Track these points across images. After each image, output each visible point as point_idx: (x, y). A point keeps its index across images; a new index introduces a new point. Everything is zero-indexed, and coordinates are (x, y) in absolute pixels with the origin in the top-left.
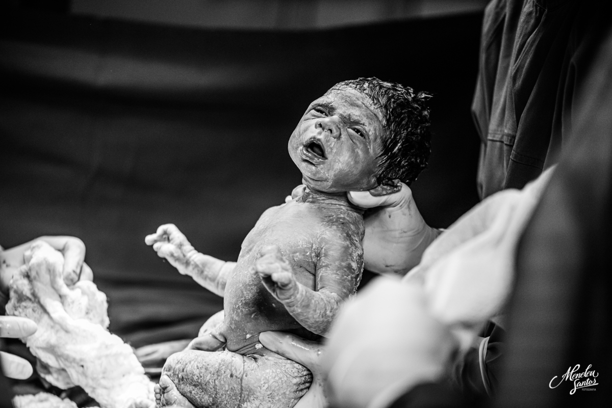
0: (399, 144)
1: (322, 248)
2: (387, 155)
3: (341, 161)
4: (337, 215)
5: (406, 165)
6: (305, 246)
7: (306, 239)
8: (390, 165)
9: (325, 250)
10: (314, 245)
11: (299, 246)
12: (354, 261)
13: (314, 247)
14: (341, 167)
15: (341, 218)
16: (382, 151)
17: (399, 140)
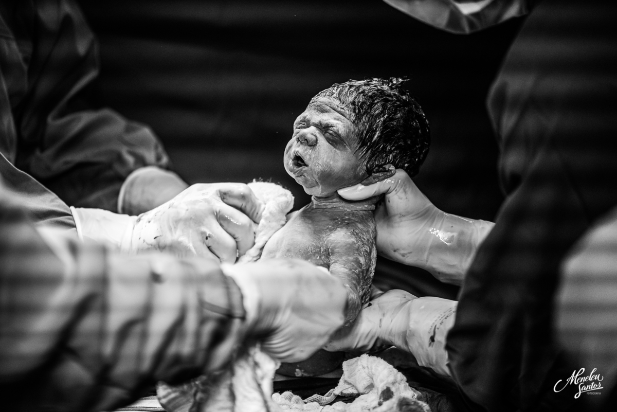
0: (378, 133)
1: (329, 249)
2: (366, 145)
3: (320, 163)
4: (342, 218)
5: (394, 150)
6: (314, 251)
7: (314, 244)
8: (373, 155)
9: (331, 249)
10: (322, 248)
11: (309, 252)
12: (361, 256)
13: (322, 250)
14: (322, 169)
15: (346, 220)
16: (359, 144)
17: (376, 129)
